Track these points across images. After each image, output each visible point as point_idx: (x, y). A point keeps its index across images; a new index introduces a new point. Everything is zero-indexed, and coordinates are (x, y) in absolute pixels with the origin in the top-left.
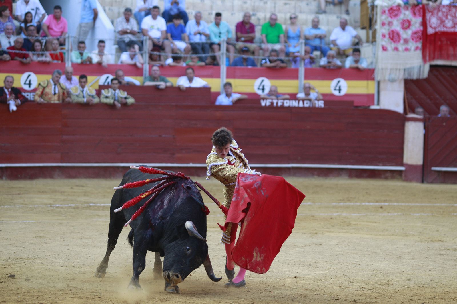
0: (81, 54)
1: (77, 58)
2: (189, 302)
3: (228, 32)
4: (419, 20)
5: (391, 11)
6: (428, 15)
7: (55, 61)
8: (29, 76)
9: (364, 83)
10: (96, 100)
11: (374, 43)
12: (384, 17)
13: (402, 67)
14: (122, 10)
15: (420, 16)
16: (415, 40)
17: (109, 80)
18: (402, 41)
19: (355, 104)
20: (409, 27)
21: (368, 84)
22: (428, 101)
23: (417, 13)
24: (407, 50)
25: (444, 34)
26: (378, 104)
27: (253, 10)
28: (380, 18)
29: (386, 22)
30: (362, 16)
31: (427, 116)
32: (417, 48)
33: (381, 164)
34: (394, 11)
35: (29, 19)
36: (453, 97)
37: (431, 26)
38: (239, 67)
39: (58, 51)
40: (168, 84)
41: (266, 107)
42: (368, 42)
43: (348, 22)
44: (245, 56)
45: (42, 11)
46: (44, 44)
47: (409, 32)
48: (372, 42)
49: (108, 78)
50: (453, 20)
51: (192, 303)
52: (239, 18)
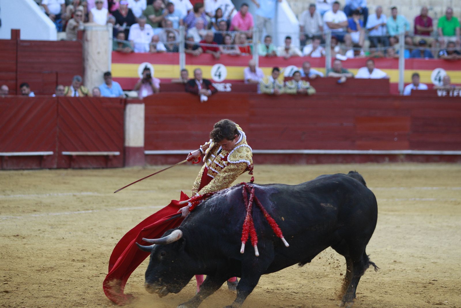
0: (267, 47)
1: (263, 51)
2: (368, 281)
3: (406, 25)
7: (244, 54)
8: (219, 68)
10: (281, 91)
14: (307, 5)
17: (293, 72)
27: (431, 4)
35: (219, 14)
38: (417, 59)
39: (246, 44)
40: (349, 75)
41: (442, 97)
44: (422, 48)
45: (231, 6)
46: (233, 38)
49: (292, 69)
51: (371, 282)
52: (417, 12)
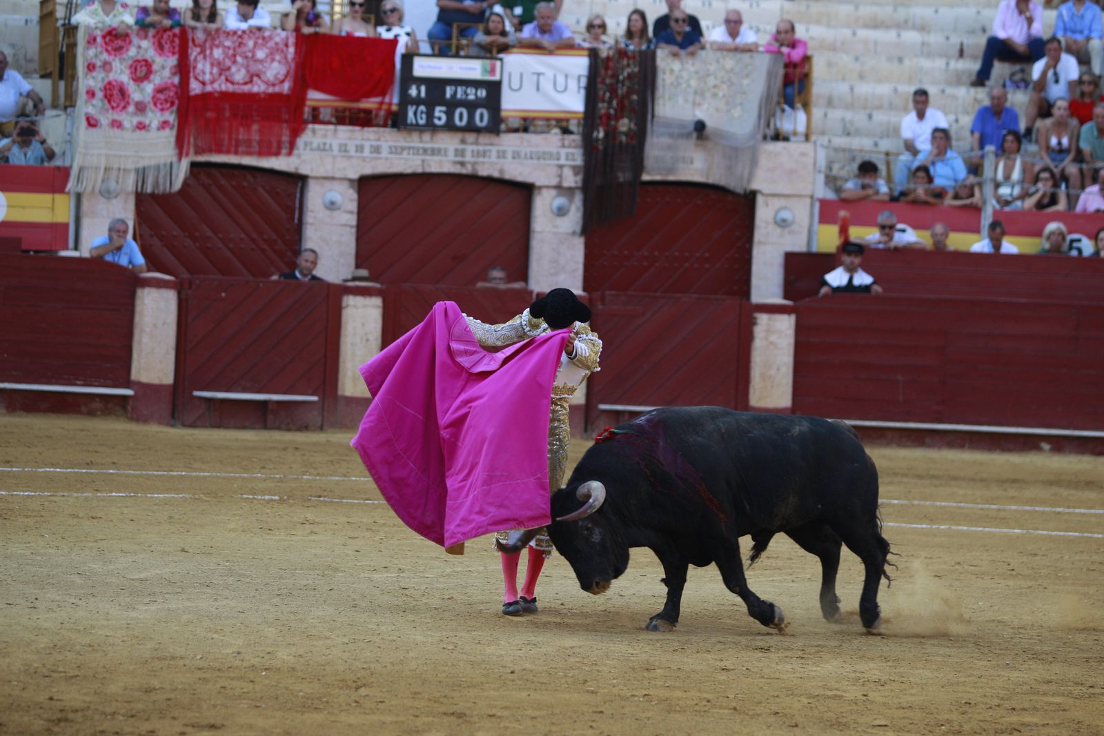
4: (172, 61)
5: (108, 38)
6: (194, 53)
9: (45, 198)
11: (69, 110)
12: (92, 52)
13: (130, 165)
15: (174, 53)
16: (159, 106)
18: (131, 108)
19: (24, 247)
20: (146, 77)
21: (53, 200)
22: (188, 242)
23: (167, 47)
24: (141, 127)
25: (225, 96)
26: (76, 248)
28: (84, 54)
29: (99, 63)
30: (42, 48)
31: (186, 275)
32: (164, 125)
33: (79, 382)
34: (115, 39)
36: (243, 236)
37: (196, 78)
42: (55, 106)
43: (10, 59)
47: (149, 88)
48: (66, 108)
50: (247, 67)
